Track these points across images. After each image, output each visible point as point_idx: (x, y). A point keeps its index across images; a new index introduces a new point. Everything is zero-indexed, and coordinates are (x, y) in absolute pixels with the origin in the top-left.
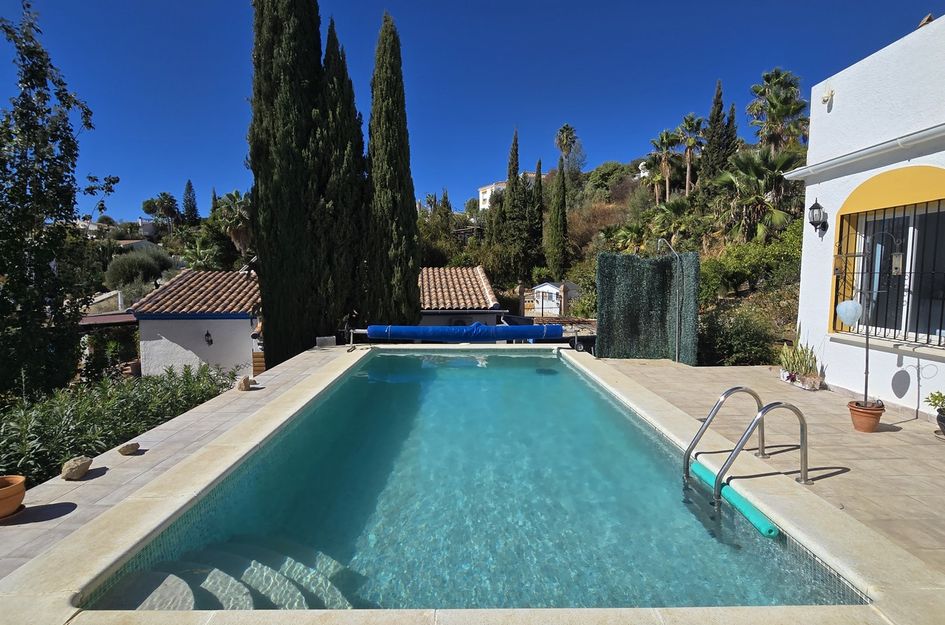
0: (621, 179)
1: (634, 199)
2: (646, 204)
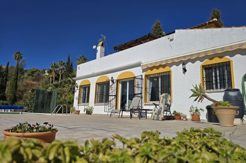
0: (39, 74)
1: (43, 81)
2: (47, 83)
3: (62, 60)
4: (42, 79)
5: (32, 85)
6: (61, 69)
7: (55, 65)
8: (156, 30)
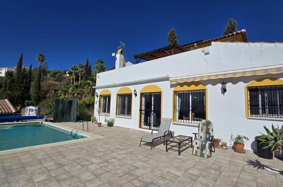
0: (60, 75)
1: (64, 82)
2: (68, 84)
3: (81, 63)
4: (64, 80)
5: (55, 85)
6: (81, 71)
7: (75, 67)
8: (171, 38)
